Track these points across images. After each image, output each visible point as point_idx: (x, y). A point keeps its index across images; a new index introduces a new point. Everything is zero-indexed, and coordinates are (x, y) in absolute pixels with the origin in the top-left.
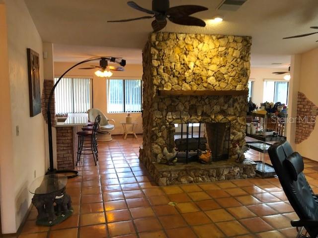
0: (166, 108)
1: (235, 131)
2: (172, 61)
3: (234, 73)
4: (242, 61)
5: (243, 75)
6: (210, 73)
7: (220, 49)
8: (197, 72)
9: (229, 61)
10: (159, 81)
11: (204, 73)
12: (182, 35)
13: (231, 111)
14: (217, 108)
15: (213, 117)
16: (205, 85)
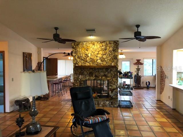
0: (79, 73)
1: (112, 85)
2: (81, 53)
3: (110, 58)
4: (114, 52)
5: (115, 58)
6: (98, 58)
7: (103, 47)
8: (92, 58)
9: (107, 52)
10: (76, 62)
11: (95, 58)
12: (85, 42)
13: (109, 75)
14: (102, 74)
15: (100, 78)
16: (96, 63)
